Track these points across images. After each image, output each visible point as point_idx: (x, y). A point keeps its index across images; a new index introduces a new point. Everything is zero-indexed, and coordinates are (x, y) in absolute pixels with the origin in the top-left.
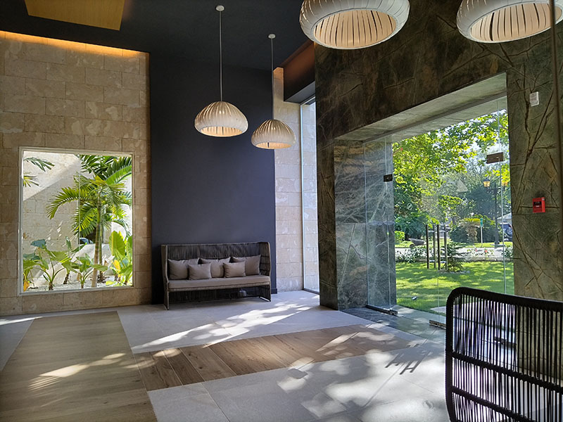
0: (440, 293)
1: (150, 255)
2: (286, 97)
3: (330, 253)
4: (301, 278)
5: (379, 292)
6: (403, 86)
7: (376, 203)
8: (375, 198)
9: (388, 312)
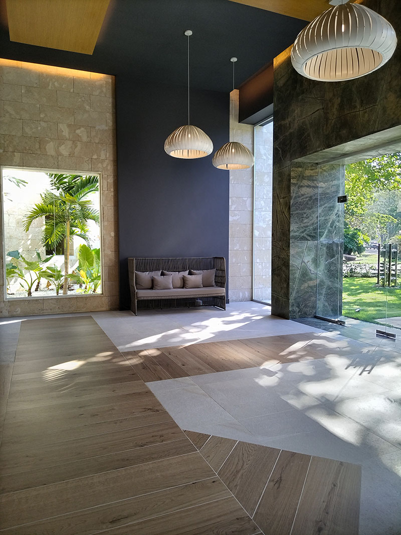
0: (380, 306)
1: (117, 267)
2: (241, 119)
3: (284, 268)
4: (250, 290)
5: (327, 304)
6: (366, 112)
7: (327, 223)
8: (327, 218)
9: (336, 322)
